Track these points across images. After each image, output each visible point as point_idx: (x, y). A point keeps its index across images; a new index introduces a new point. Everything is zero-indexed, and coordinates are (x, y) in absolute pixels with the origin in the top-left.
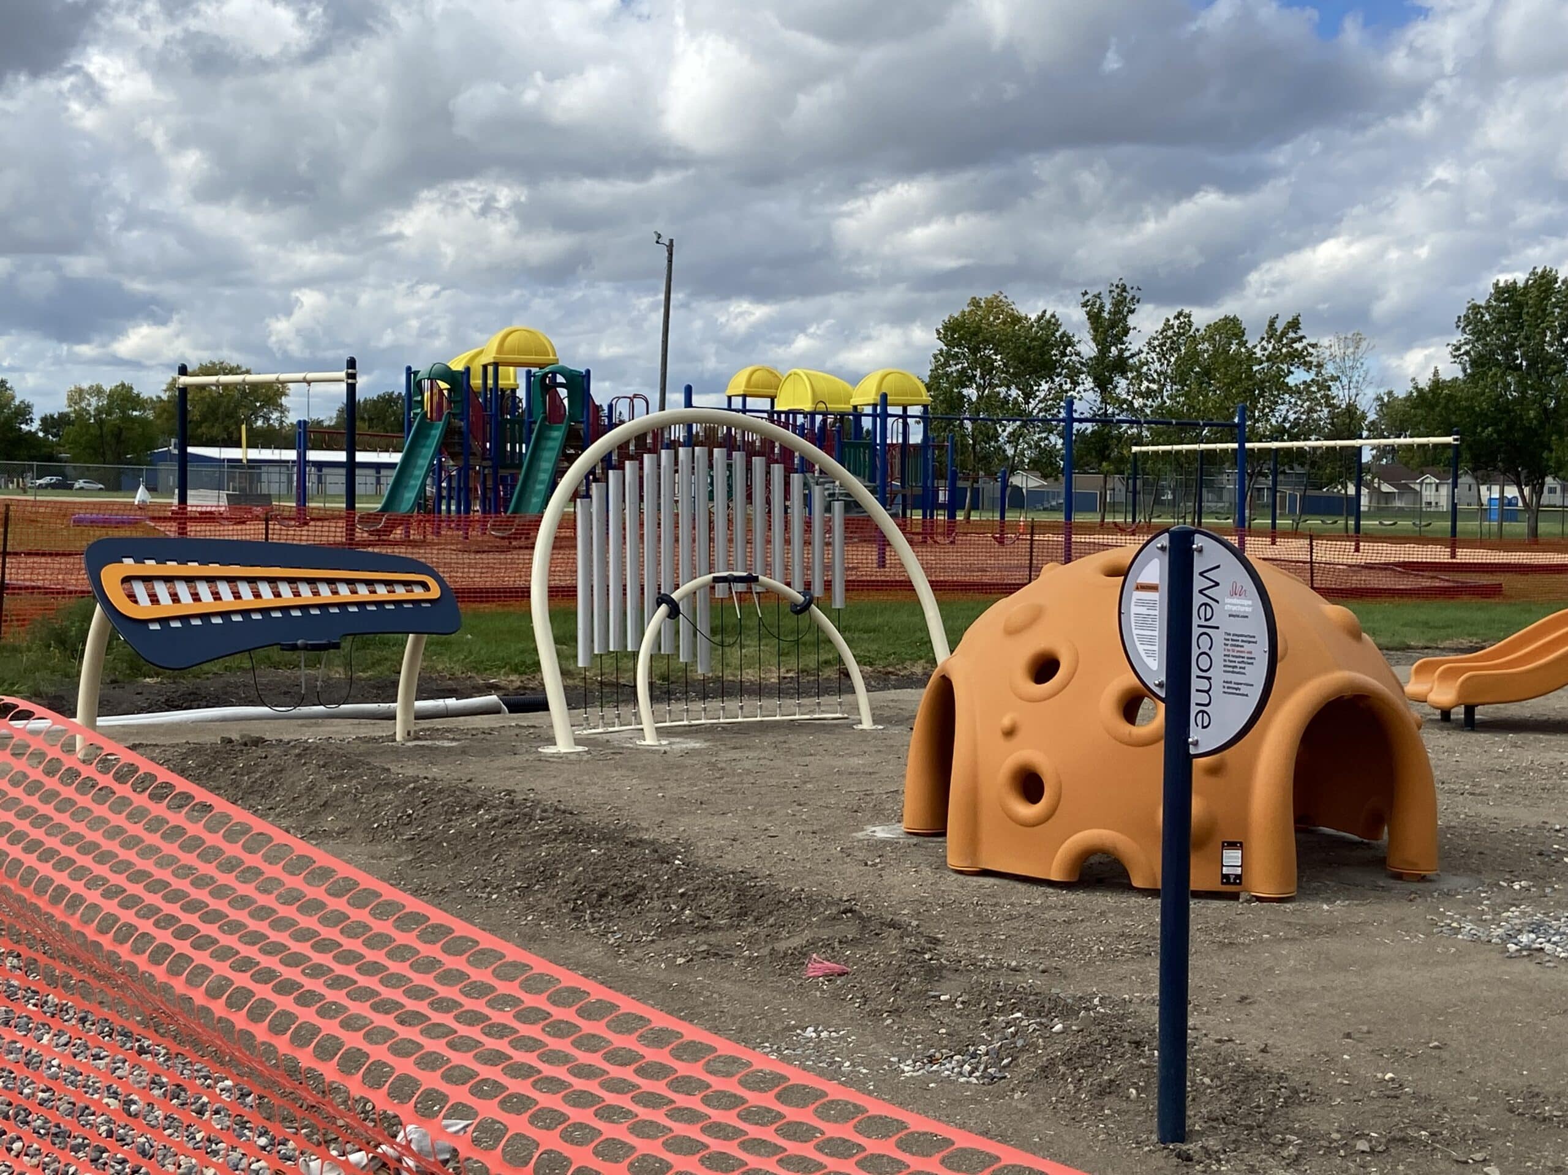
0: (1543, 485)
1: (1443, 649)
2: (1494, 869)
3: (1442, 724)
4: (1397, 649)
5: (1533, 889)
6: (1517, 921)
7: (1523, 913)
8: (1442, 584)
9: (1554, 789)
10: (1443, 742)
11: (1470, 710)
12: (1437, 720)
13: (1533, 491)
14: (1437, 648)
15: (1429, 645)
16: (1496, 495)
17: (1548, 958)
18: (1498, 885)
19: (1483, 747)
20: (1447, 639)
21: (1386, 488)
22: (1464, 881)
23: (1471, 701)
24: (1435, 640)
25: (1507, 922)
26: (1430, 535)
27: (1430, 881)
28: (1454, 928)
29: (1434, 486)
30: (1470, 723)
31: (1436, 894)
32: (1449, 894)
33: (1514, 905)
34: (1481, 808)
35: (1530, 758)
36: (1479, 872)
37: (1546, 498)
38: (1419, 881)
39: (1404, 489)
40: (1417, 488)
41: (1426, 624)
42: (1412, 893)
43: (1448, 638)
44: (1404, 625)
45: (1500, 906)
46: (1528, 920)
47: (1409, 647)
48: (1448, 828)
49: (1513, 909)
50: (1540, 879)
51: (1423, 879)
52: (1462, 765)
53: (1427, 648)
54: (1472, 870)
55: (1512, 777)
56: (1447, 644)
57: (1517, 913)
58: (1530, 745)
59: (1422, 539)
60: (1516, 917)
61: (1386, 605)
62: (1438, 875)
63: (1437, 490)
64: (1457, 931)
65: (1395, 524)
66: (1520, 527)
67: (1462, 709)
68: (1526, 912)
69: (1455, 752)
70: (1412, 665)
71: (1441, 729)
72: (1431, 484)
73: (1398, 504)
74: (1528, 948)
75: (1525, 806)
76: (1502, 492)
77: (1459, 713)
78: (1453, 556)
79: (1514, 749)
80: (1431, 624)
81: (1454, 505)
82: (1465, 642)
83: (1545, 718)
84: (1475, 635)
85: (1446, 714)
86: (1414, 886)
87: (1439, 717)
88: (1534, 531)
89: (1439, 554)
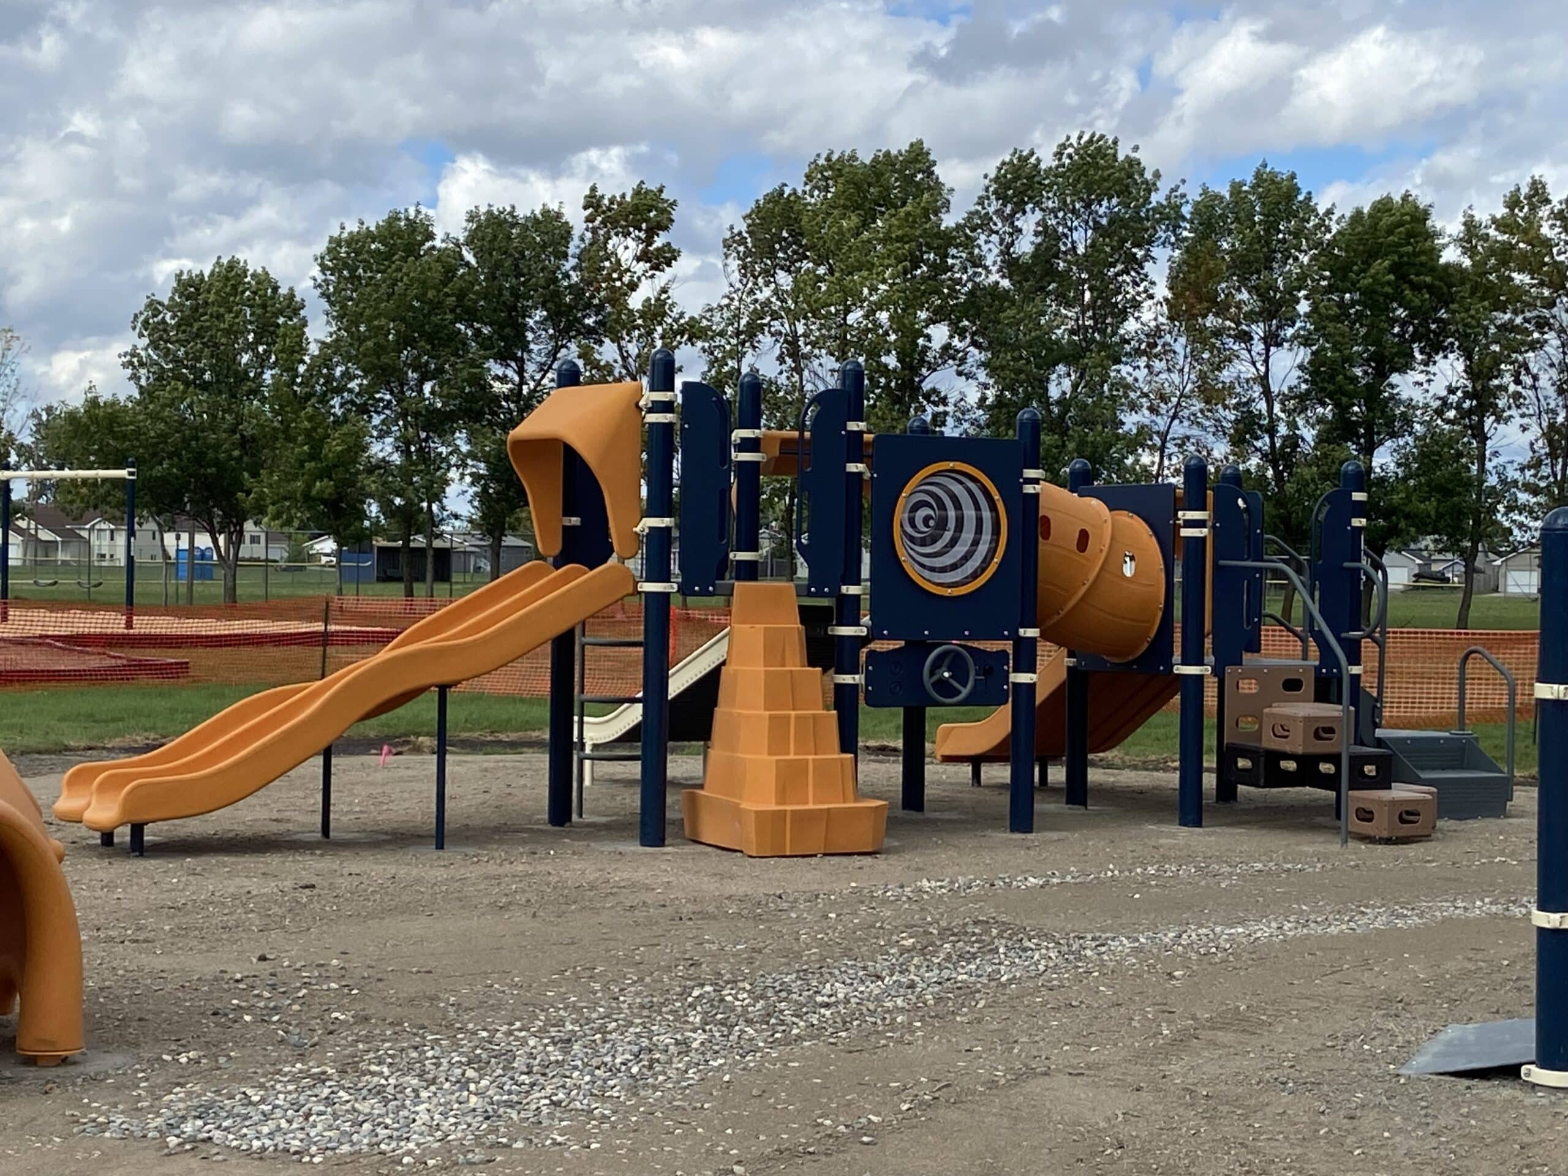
0: (241, 533)
1: (110, 750)
2: (157, 1040)
3: (102, 850)
4: (48, 752)
5: (204, 1061)
6: (181, 1105)
7: (189, 1094)
8: (113, 662)
9: (237, 927)
10: (101, 875)
11: (137, 830)
12: (96, 846)
13: (229, 541)
14: (104, 748)
15: (93, 744)
16: (184, 544)
17: (215, 1150)
18: (159, 1059)
19: (153, 878)
20: (116, 736)
21: (45, 535)
22: (118, 1059)
23: (139, 818)
24: (101, 738)
25: (169, 1108)
26: (103, 598)
27: (75, 1063)
28: (101, 1124)
29: (108, 533)
30: (138, 847)
31: (79, 1081)
32: (94, 1080)
33: (178, 1084)
34: (144, 959)
35: (211, 888)
36: (137, 1045)
37: (245, 551)
38: (58, 1065)
39: (70, 537)
40: (85, 534)
41: (91, 717)
42: (48, 1082)
43: (118, 733)
44: (62, 719)
45: (160, 1087)
46: (195, 1102)
47: (67, 749)
48: (101, 989)
49: (178, 1089)
50: (213, 1048)
51: (65, 1061)
52: (125, 904)
53: (90, 749)
54: (128, 1043)
55: (186, 914)
56: (117, 742)
57: (182, 1095)
58: (211, 872)
59: (91, 604)
60: (181, 1100)
61: (40, 692)
62: (83, 1054)
63: (112, 539)
64: (103, 1127)
65: (56, 583)
66: (213, 588)
67: (127, 829)
68: (192, 1093)
69: (117, 887)
70: (64, 772)
71: (101, 856)
72: (104, 530)
73: (61, 556)
74: (193, 1139)
75: (200, 952)
76: (192, 541)
77: (123, 834)
78: (129, 625)
79: (191, 878)
80: (98, 717)
81: (130, 559)
82: (140, 740)
83: (231, 835)
84: (153, 728)
85: (107, 838)
86: (51, 1073)
87: (99, 841)
88: (231, 593)
89: (112, 623)
